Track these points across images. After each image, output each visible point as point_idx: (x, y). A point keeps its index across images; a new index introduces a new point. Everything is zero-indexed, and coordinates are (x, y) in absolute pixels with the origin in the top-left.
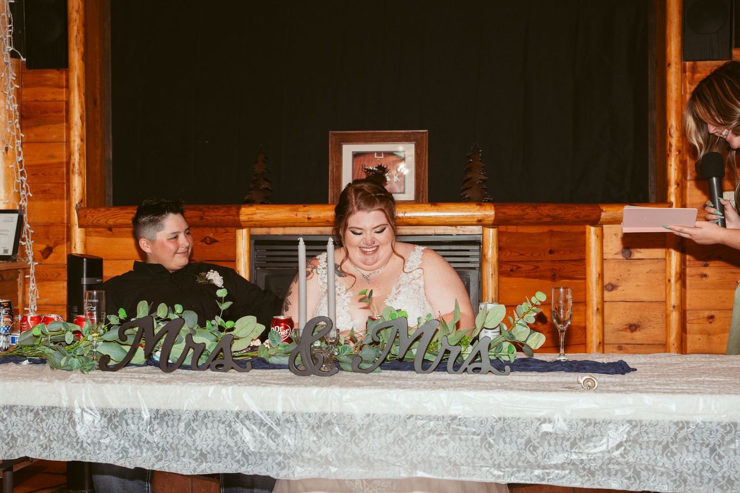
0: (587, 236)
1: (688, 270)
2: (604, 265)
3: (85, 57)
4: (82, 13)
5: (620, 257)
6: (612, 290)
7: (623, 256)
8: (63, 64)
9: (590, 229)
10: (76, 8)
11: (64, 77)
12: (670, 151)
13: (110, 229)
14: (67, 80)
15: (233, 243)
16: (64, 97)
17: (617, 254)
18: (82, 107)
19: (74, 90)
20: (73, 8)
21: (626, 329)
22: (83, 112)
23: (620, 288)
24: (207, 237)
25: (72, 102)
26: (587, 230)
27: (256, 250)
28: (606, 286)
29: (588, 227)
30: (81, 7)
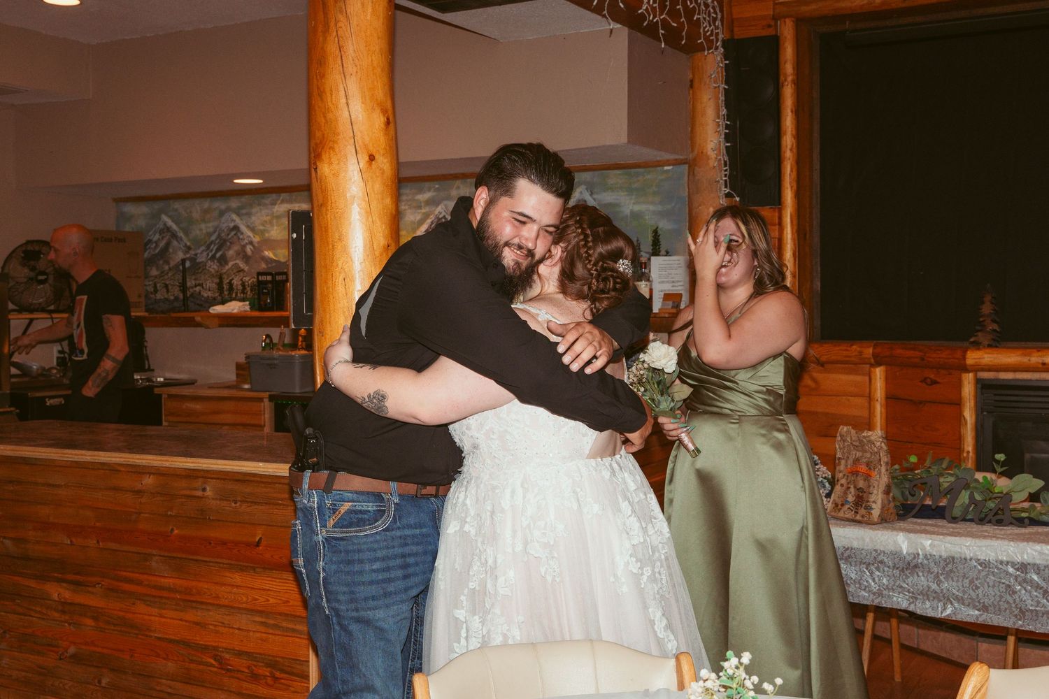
3: (798, 195)
4: (795, 151)
8: (777, 202)
10: (789, 147)
11: (777, 214)
13: (822, 365)
14: (780, 218)
15: (959, 386)
16: (777, 234)
18: (794, 245)
19: (787, 228)
20: (787, 146)
22: (796, 248)
24: (928, 378)
25: (785, 239)
27: (982, 394)
30: (794, 146)
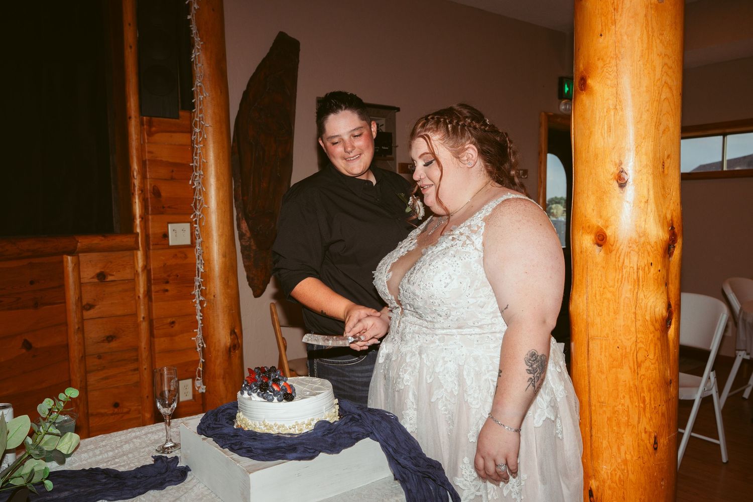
0: (65, 264)
1: (153, 288)
2: (82, 288)
5: (96, 280)
6: (89, 309)
7: (98, 279)
9: (67, 258)
12: (134, 190)
17: (93, 278)
21: (104, 340)
23: (97, 307)
26: (65, 259)
28: (84, 307)
29: (65, 256)
